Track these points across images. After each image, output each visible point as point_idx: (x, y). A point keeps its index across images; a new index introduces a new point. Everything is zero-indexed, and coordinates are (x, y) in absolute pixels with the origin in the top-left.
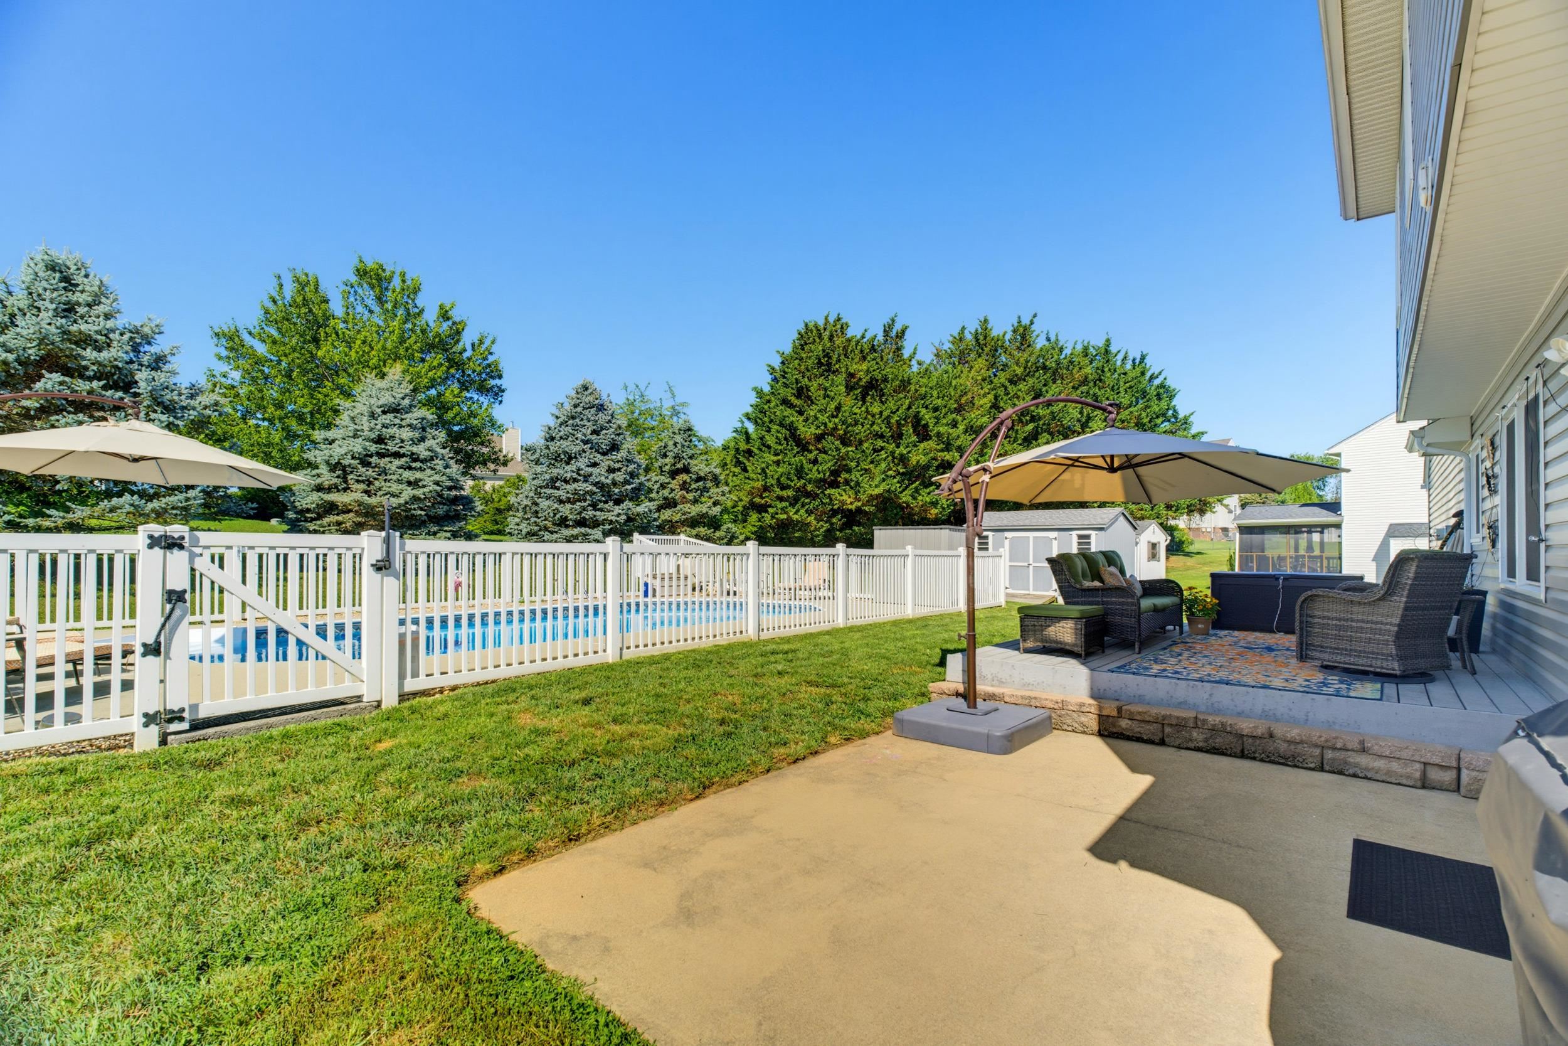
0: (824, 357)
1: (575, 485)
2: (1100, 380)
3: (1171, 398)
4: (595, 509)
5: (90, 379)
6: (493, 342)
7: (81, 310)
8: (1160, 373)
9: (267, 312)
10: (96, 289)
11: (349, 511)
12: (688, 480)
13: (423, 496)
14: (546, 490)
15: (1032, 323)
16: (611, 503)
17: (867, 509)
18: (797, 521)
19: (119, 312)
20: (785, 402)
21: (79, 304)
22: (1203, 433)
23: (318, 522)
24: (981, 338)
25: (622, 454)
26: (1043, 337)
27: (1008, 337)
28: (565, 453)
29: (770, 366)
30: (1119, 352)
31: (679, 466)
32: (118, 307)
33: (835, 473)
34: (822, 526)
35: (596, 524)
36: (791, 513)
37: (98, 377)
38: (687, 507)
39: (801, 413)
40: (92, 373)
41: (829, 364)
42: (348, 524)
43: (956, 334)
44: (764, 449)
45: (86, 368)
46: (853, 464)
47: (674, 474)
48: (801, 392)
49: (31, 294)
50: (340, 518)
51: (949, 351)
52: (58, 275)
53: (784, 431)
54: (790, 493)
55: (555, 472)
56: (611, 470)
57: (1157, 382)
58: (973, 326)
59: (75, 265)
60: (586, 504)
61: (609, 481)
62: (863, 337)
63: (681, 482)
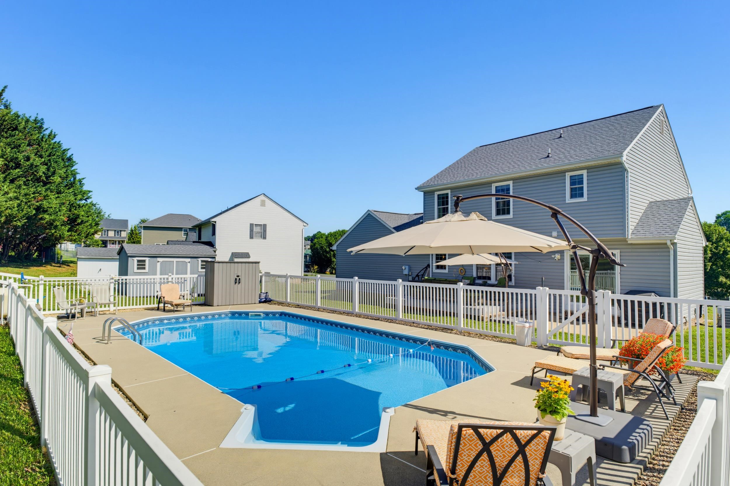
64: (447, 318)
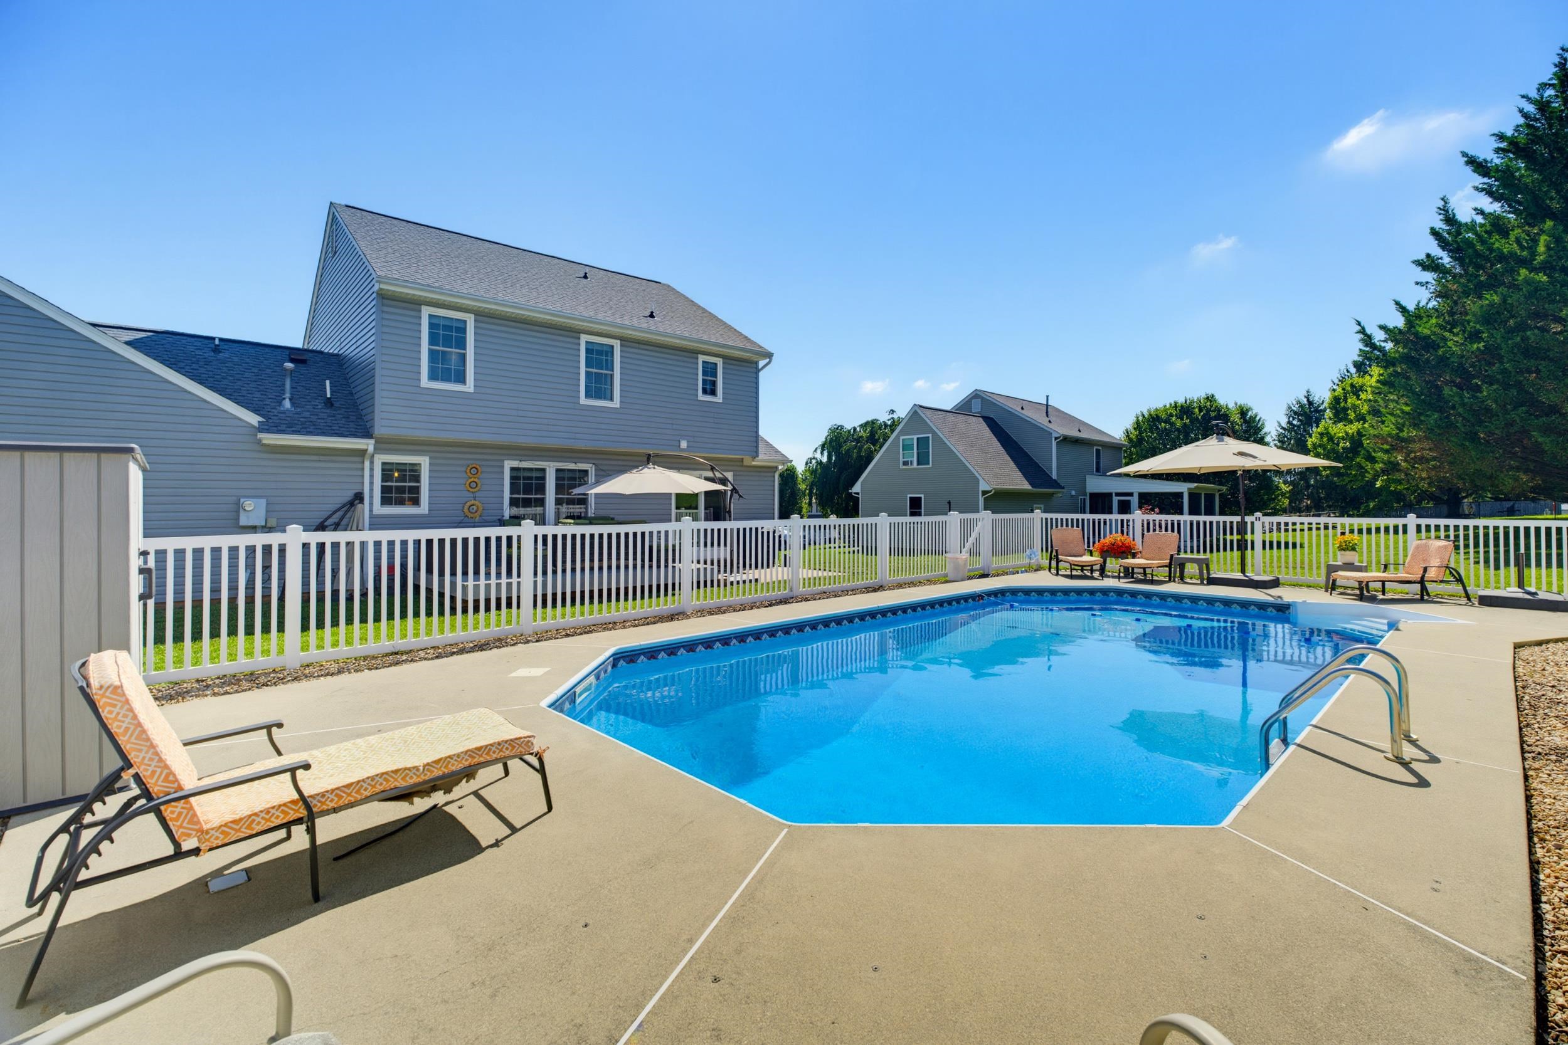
64: (725, 590)
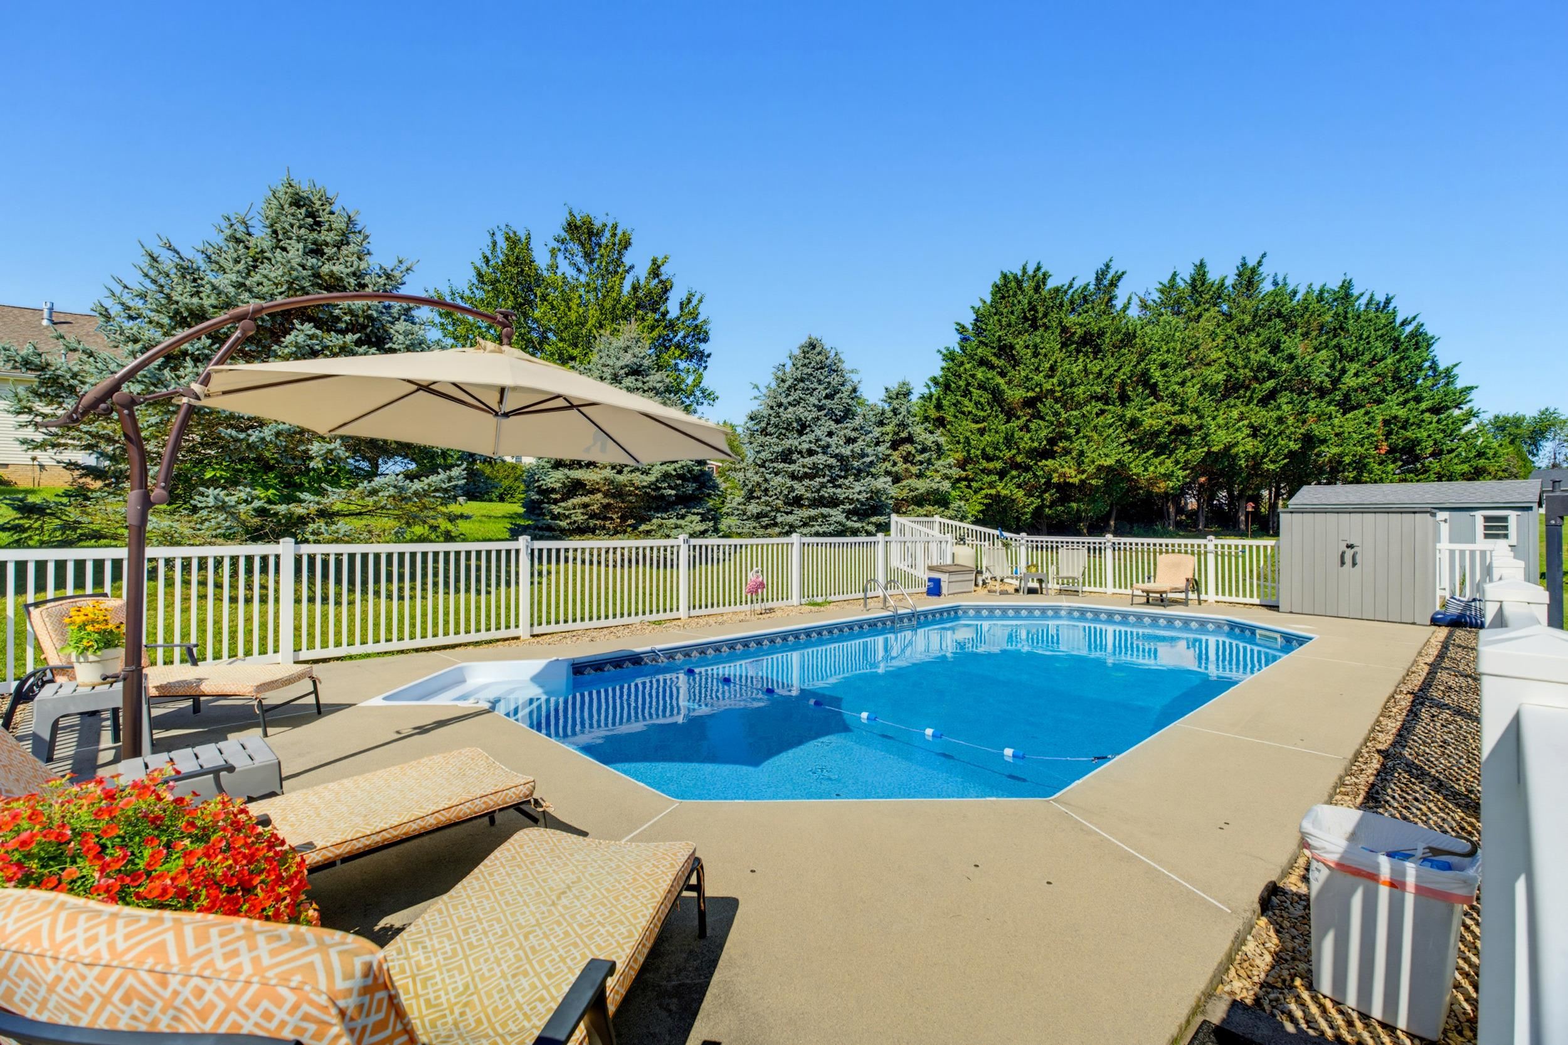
0: (1030, 310)
1: (814, 458)
2: (1342, 329)
3: (1429, 346)
4: (835, 486)
5: (343, 332)
6: (700, 301)
7: (329, 251)
8: (1414, 318)
9: (480, 275)
10: (343, 226)
11: (599, 490)
12: (913, 451)
13: (674, 473)
14: (775, 465)
15: (1260, 263)
16: (851, 479)
17: (1093, 482)
18: (1005, 497)
19: (369, 253)
20: (983, 362)
21: (327, 244)
22: (1472, 388)
23: (563, 504)
24: (1199, 283)
25: (858, 421)
26: (1270, 280)
27: (1229, 282)
28: (799, 420)
29: (958, 324)
30: (1362, 295)
31: (904, 435)
32: (368, 246)
33: (1052, 442)
34: (1032, 503)
35: (834, 503)
36: (1000, 486)
37: (351, 328)
38: (914, 482)
39: (1003, 374)
40: (343, 325)
41: (1034, 320)
42: (595, 507)
43: (1166, 282)
44: (959, 415)
45: (338, 319)
46: (1072, 431)
47: (895, 446)
48: (1005, 350)
49: (275, 232)
50: (586, 499)
51: (1158, 301)
52: (303, 211)
53: (986, 395)
54: (999, 465)
55: (787, 443)
56: (850, 441)
57: (1409, 329)
58: (1186, 273)
59: (320, 199)
60: (825, 480)
61: (849, 453)
62: (1071, 286)
63: (904, 454)
